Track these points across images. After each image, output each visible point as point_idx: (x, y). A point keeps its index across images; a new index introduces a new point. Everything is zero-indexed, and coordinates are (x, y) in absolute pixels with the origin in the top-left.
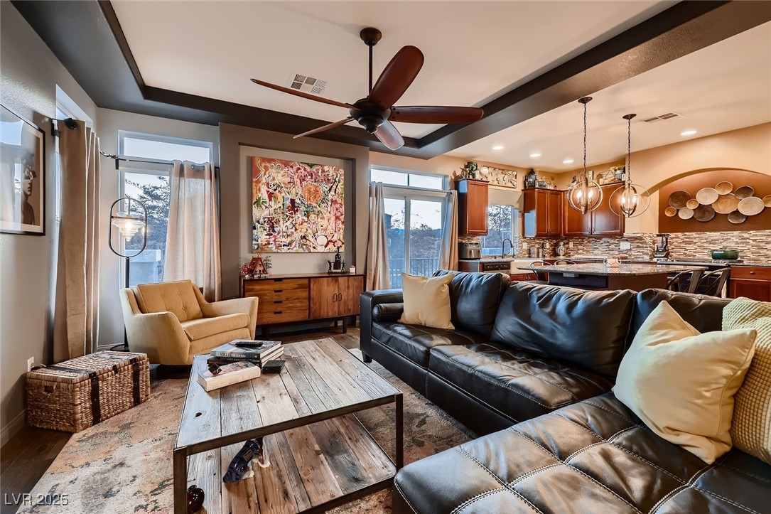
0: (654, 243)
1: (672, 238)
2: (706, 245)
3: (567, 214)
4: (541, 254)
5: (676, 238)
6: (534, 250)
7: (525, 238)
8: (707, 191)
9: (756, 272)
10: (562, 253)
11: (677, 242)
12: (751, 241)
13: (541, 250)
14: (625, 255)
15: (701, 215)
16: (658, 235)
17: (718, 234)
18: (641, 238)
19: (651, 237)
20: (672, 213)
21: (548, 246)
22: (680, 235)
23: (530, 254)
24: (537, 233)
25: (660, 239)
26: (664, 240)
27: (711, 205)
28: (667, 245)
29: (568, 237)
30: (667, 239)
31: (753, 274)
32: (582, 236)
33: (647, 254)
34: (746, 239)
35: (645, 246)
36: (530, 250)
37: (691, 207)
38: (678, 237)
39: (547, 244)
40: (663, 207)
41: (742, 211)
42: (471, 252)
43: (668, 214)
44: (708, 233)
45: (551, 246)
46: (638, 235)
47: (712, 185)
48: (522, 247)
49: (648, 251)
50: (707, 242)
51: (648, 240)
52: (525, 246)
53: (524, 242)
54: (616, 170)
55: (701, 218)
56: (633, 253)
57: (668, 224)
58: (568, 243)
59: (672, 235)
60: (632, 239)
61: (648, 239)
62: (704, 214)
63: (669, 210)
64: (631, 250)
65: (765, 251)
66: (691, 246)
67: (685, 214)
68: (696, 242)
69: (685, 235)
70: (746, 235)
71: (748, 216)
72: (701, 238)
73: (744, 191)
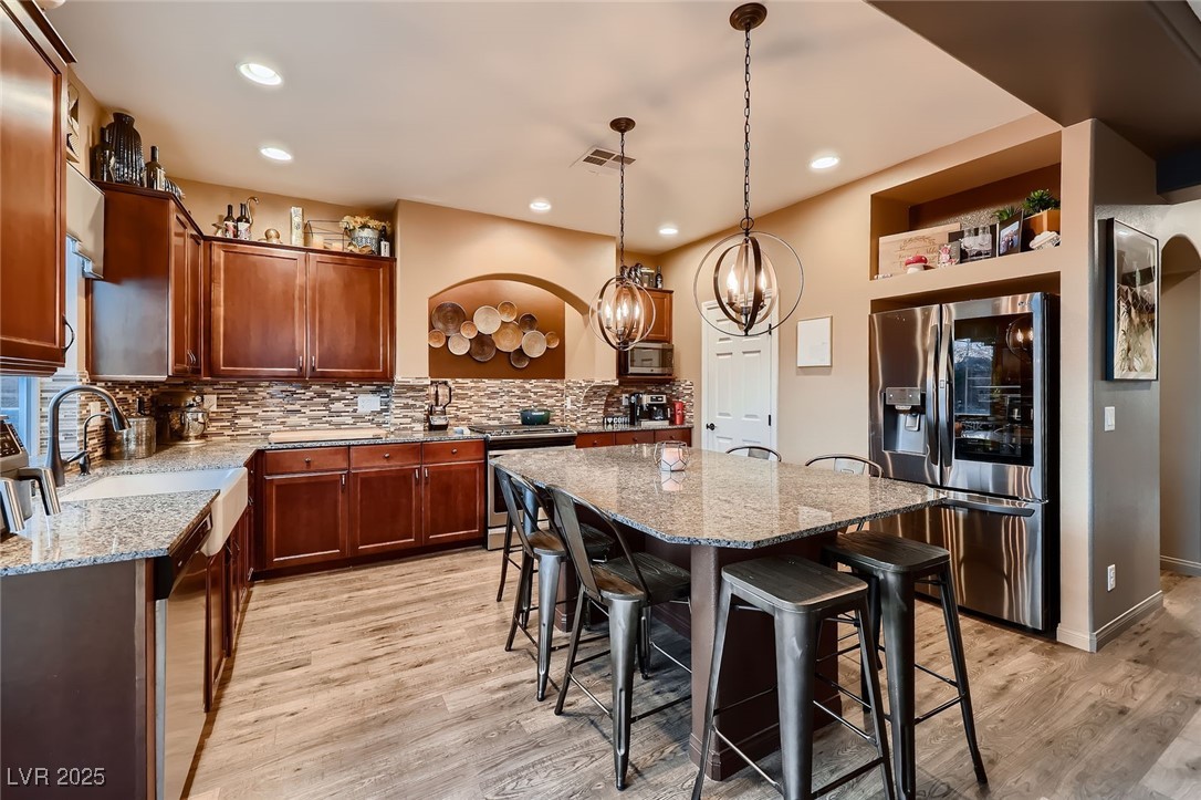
2: (484, 400)
7: (98, 383)
8: (488, 310)
15: (478, 350)
17: (498, 382)
20: (442, 342)
27: (492, 335)
34: (527, 391)
37: (467, 335)
41: (526, 351)
43: (433, 343)
44: (486, 381)
50: (485, 395)
53: (95, 398)
55: (479, 354)
62: (483, 350)
63: (434, 336)
64: (380, 412)
66: (464, 402)
67: (458, 347)
68: (471, 396)
69: (457, 383)
70: (528, 386)
71: (531, 358)
72: (478, 389)
73: (528, 321)
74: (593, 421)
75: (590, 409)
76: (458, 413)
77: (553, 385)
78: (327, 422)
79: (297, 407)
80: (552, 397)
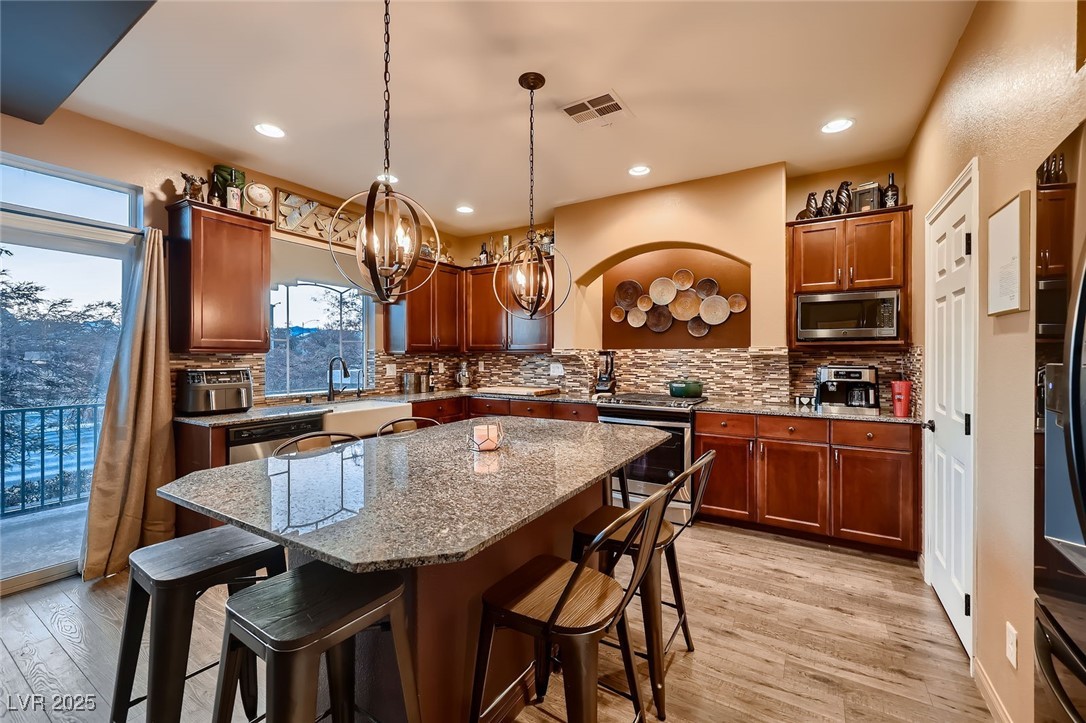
0: (596, 367)
1: (619, 358)
2: (662, 369)
3: (471, 311)
4: (424, 387)
5: (625, 356)
6: (410, 378)
7: (392, 355)
8: (663, 282)
9: (728, 423)
10: (464, 381)
11: (626, 364)
12: (714, 365)
13: (423, 378)
14: (557, 386)
15: (654, 321)
16: (601, 353)
17: (675, 352)
18: (576, 359)
19: (591, 356)
20: (620, 317)
21: (442, 368)
22: (629, 352)
23: (401, 385)
24: (409, 345)
25: (603, 358)
26: (609, 360)
27: (667, 306)
28: (612, 370)
29: (475, 352)
30: (612, 359)
31: (725, 426)
32: (496, 351)
33: (585, 385)
34: (708, 361)
35: (582, 371)
36: (401, 378)
37: (643, 307)
38: (627, 357)
39: (441, 365)
40: (608, 305)
41: (705, 318)
42: (208, 395)
43: (615, 318)
44: (664, 350)
45: (448, 369)
46: (573, 353)
47: (668, 273)
48: (384, 373)
49: (587, 379)
50: (663, 365)
51: (587, 361)
52: (391, 371)
53: (390, 362)
54: (542, 237)
55: (656, 325)
56: (568, 384)
57: (616, 335)
58: (476, 364)
59: (620, 353)
60: (566, 360)
61: (588, 358)
62: (659, 321)
63: (616, 312)
64: (564, 377)
65: (730, 381)
66: (643, 370)
67: (636, 320)
68: (649, 366)
69: (636, 353)
70: (709, 356)
71: (711, 326)
72: (656, 359)
73: (707, 285)
74: (773, 400)
75: (766, 385)
76: (638, 381)
77: (742, 354)
78: (533, 382)
79: (518, 370)
80: (740, 368)
